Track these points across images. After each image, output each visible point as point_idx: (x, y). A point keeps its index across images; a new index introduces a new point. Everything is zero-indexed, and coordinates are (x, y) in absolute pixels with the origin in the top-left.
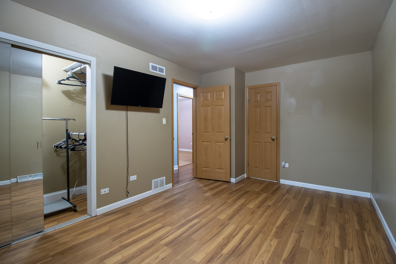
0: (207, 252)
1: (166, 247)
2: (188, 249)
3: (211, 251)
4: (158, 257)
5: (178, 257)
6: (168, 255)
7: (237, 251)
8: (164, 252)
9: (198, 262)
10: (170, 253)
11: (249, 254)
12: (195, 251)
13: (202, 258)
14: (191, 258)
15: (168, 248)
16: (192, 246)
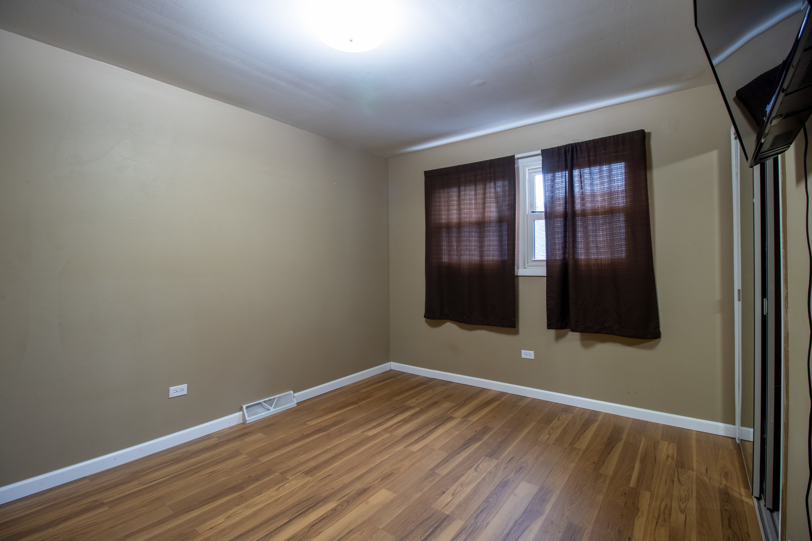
0: (366, 505)
1: (447, 513)
2: (400, 511)
3: (357, 507)
4: (453, 495)
5: (418, 496)
6: (437, 499)
7: (306, 507)
8: (447, 503)
9: (383, 489)
10: (435, 502)
11: (289, 501)
12: (386, 507)
13: (376, 495)
14: (395, 495)
15: (443, 511)
16: (394, 517)
